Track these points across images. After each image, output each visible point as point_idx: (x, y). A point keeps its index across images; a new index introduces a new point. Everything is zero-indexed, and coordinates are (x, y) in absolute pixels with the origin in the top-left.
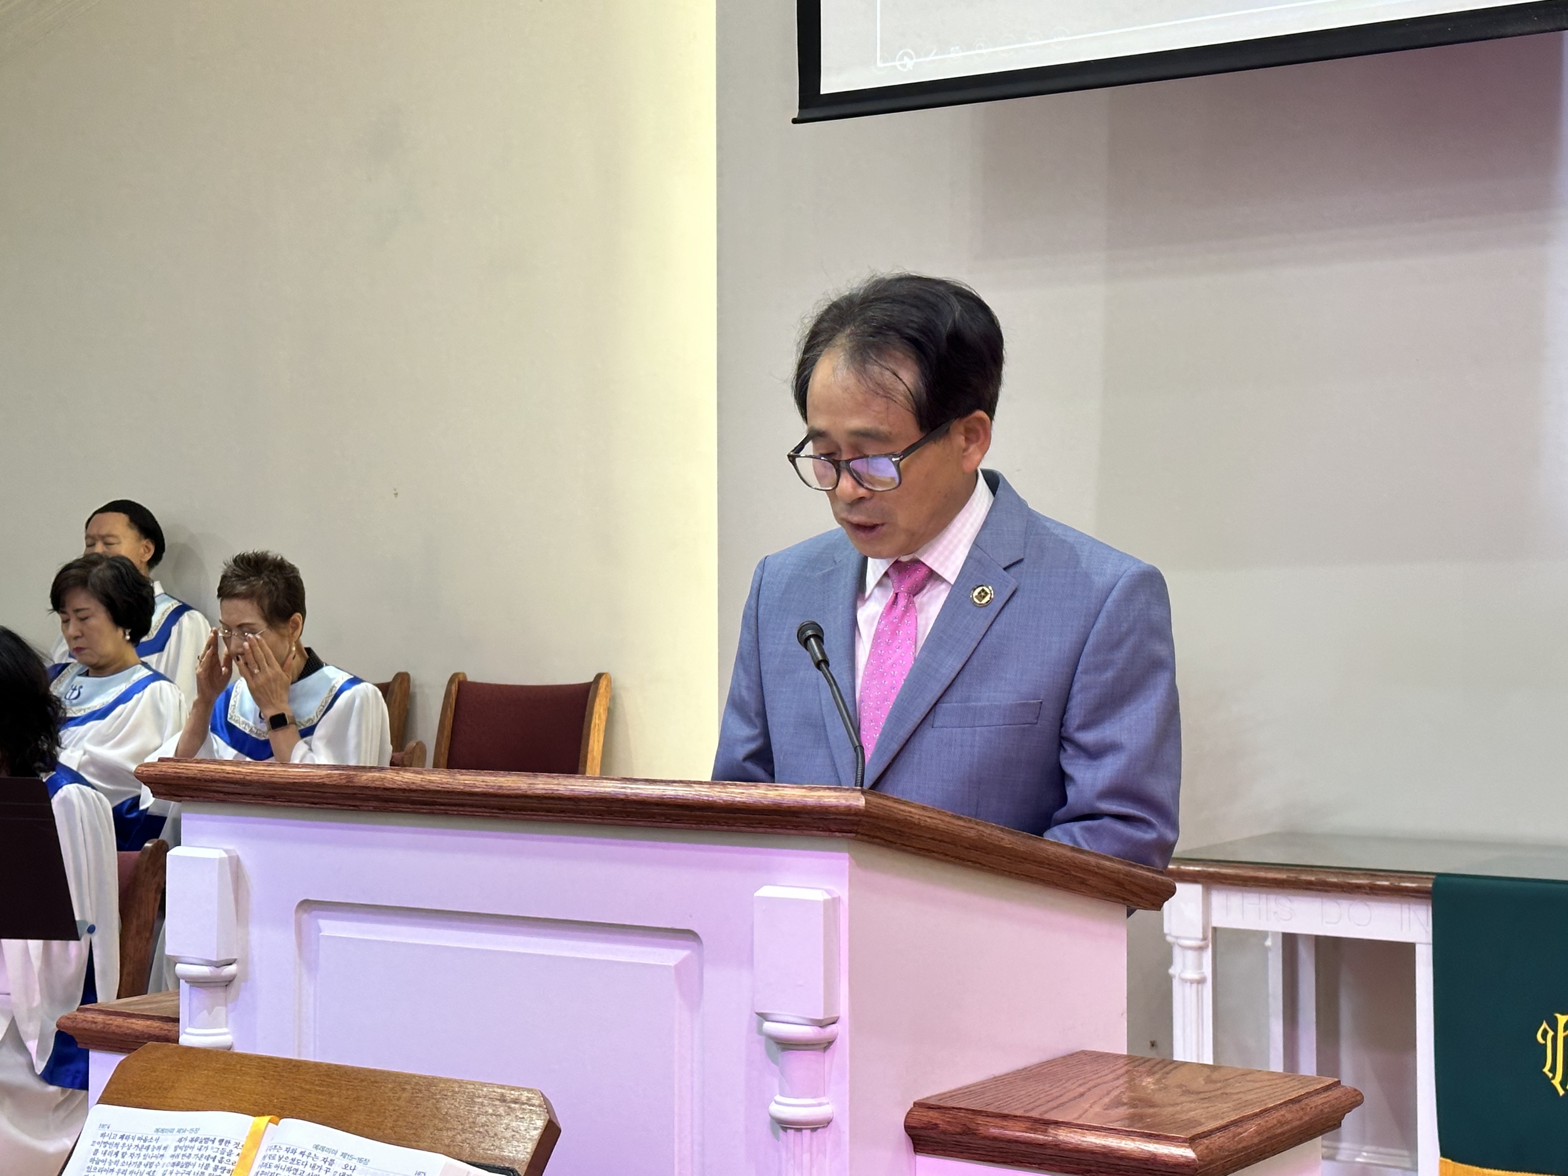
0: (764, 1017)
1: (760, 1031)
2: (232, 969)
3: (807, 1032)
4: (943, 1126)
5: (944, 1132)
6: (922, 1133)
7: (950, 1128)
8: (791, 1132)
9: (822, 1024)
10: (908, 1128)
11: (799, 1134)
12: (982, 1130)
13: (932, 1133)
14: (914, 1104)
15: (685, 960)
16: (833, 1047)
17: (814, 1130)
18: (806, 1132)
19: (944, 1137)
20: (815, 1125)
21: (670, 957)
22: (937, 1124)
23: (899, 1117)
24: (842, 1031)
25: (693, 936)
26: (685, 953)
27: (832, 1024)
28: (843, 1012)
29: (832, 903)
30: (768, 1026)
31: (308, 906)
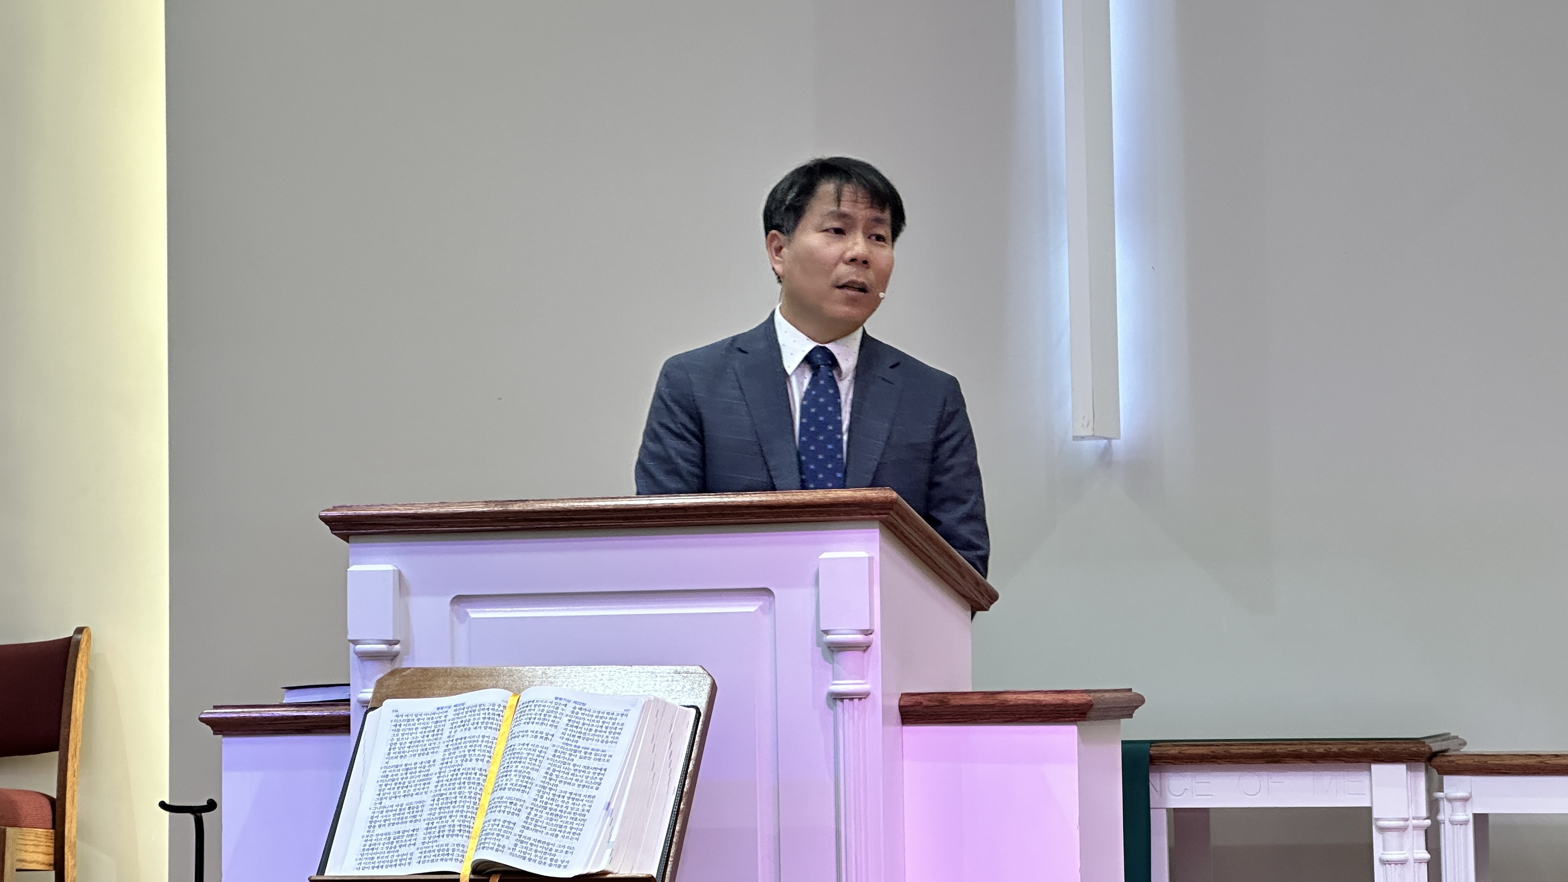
0: (826, 632)
1: (821, 640)
2: (399, 646)
3: (857, 637)
4: (925, 703)
5: (927, 707)
6: (912, 709)
8: (846, 702)
9: (867, 632)
10: (900, 707)
11: (852, 702)
13: (918, 708)
14: (902, 694)
15: (761, 608)
16: (869, 649)
17: (860, 699)
18: (856, 701)
19: (925, 710)
20: (862, 696)
21: (750, 607)
22: (921, 703)
23: (895, 703)
24: (876, 638)
25: (767, 592)
26: (761, 603)
27: (871, 634)
28: (877, 627)
29: (871, 559)
30: (830, 638)
31: (459, 599)
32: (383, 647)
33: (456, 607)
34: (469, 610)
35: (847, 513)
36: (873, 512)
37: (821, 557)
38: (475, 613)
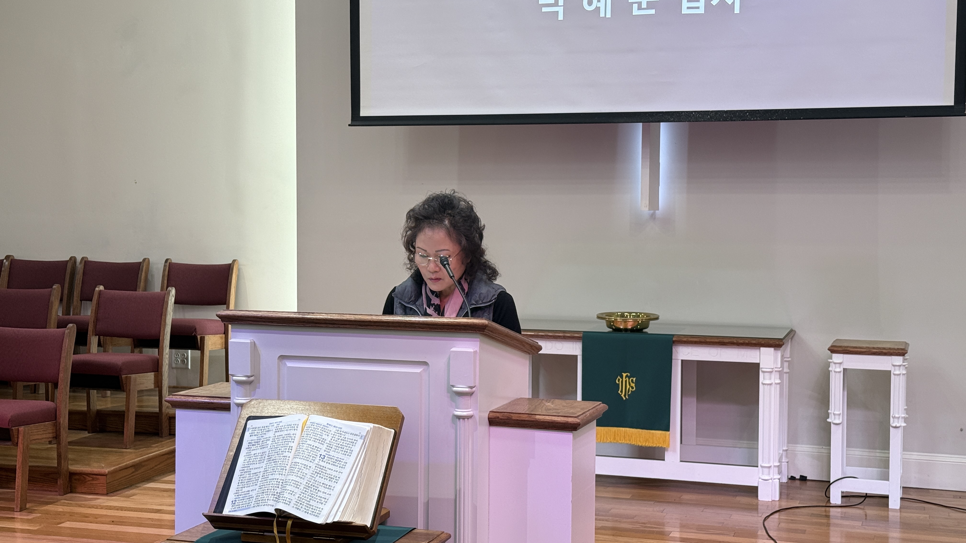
0: (452, 386)
1: (450, 390)
2: (254, 378)
3: (467, 390)
4: (501, 417)
5: (501, 419)
6: (494, 419)
7: (503, 418)
8: (461, 420)
9: (471, 388)
10: (489, 418)
11: (464, 421)
12: (513, 418)
13: (497, 420)
14: (490, 412)
15: (423, 371)
16: (474, 394)
17: (468, 419)
18: (466, 420)
19: (500, 420)
20: (468, 417)
21: (418, 370)
22: (498, 417)
23: (486, 415)
24: (477, 390)
25: (425, 363)
26: (423, 368)
27: (474, 387)
28: (478, 384)
29: (475, 352)
30: (455, 389)
31: (281, 357)
33: (281, 360)
34: (287, 362)
35: (464, 330)
36: (476, 330)
37: (451, 350)
38: (291, 364)
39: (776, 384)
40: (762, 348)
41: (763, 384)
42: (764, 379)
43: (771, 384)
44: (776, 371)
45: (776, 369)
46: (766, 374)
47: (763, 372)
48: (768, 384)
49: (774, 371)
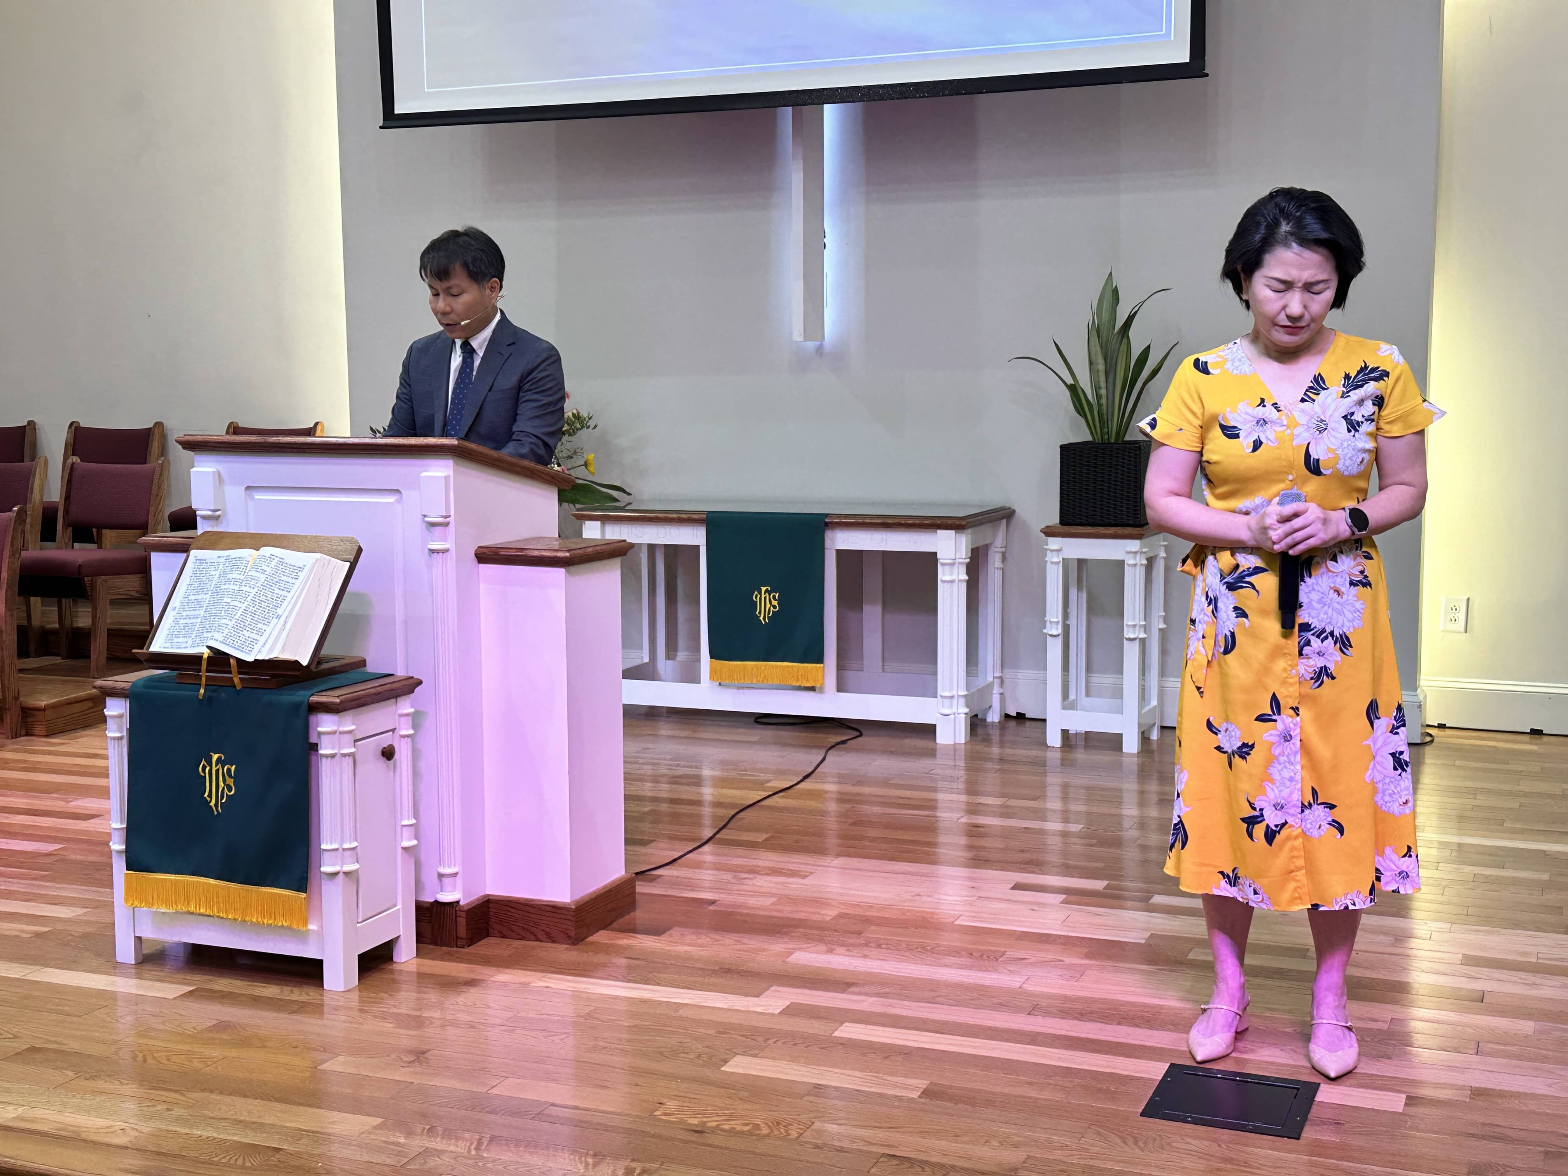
0: (425, 516)
1: (424, 521)
2: (218, 513)
3: (441, 520)
4: (489, 553)
5: (490, 555)
6: (482, 556)
8: (436, 554)
9: (445, 517)
10: (475, 553)
12: (501, 553)
13: (485, 556)
14: (477, 547)
15: (396, 500)
16: (450, 526)
17: (443, 553)
18: (441, 554)
19: (489, 557)
20: (446, 551)
21: (392, 499)
22: (486, 552)
23: (472, 551)
24: (451, 519)
25: (398, 491)
26: (396, 498)
27: (449, 518)
28: (452, 513)
29: (449, 475)
30: (428, 519)
31: (248, 488)
32: (210, 513)
33: (248, 492)
34: (254, 494)
35: (434, 451)
36: (450, 452)
37: (422, 474)
38: (258, 496)
39: (961, 581)
40: (939, 532)
41: (943, 581)
42: (944, 574)
43: (952, 582)
44: (960, 563)
45: (960, 560)
46: (947, 568)
47: (943, 564)
48: (948, 582)
49: (957, 564)
